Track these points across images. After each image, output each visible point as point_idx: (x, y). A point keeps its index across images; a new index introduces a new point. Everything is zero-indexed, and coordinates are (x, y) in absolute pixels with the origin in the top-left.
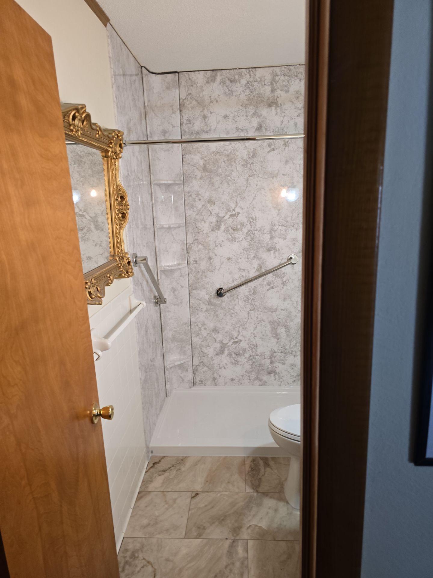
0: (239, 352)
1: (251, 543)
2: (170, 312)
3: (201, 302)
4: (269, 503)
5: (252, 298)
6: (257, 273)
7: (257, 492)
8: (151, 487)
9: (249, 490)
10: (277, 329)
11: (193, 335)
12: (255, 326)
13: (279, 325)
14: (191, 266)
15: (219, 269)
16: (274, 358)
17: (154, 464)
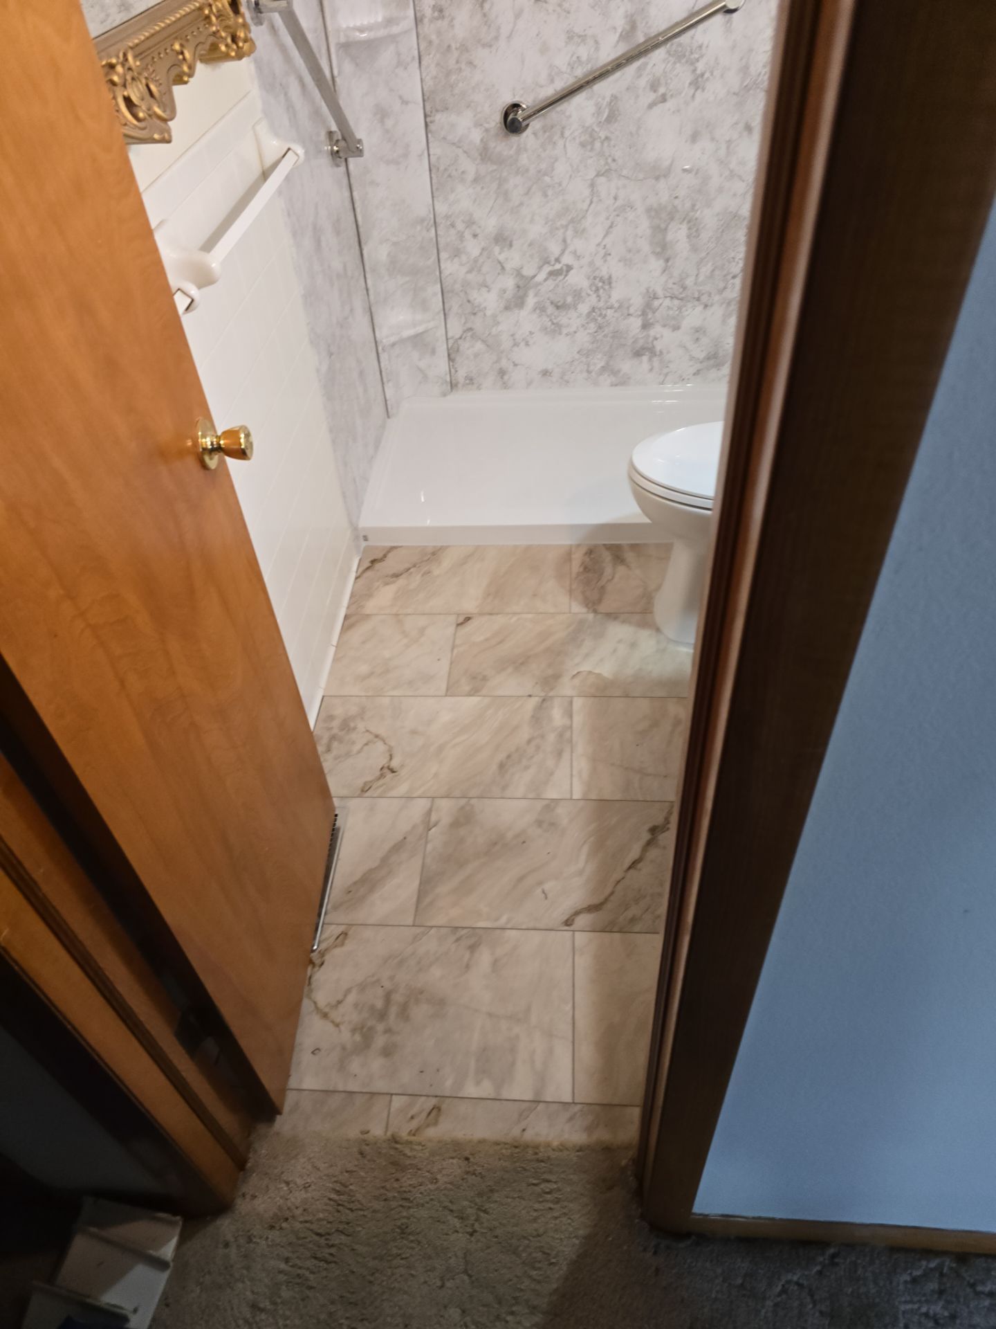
0: (565, 301)
1: (578, 703)
2: (378, 185)
3: (460, 151)
4: (619, 632)
5: (602, 135)
6: (622, 49)
7: (595, 611)
8: (370, 606)
9: (578, 608)
10: (666, 229)
11: (443, 255)
12: (609, 223)
13: (672, 219)
14: (428, 29)
15: (509, 37)
16: (654, 313)
17: (373, 562)
